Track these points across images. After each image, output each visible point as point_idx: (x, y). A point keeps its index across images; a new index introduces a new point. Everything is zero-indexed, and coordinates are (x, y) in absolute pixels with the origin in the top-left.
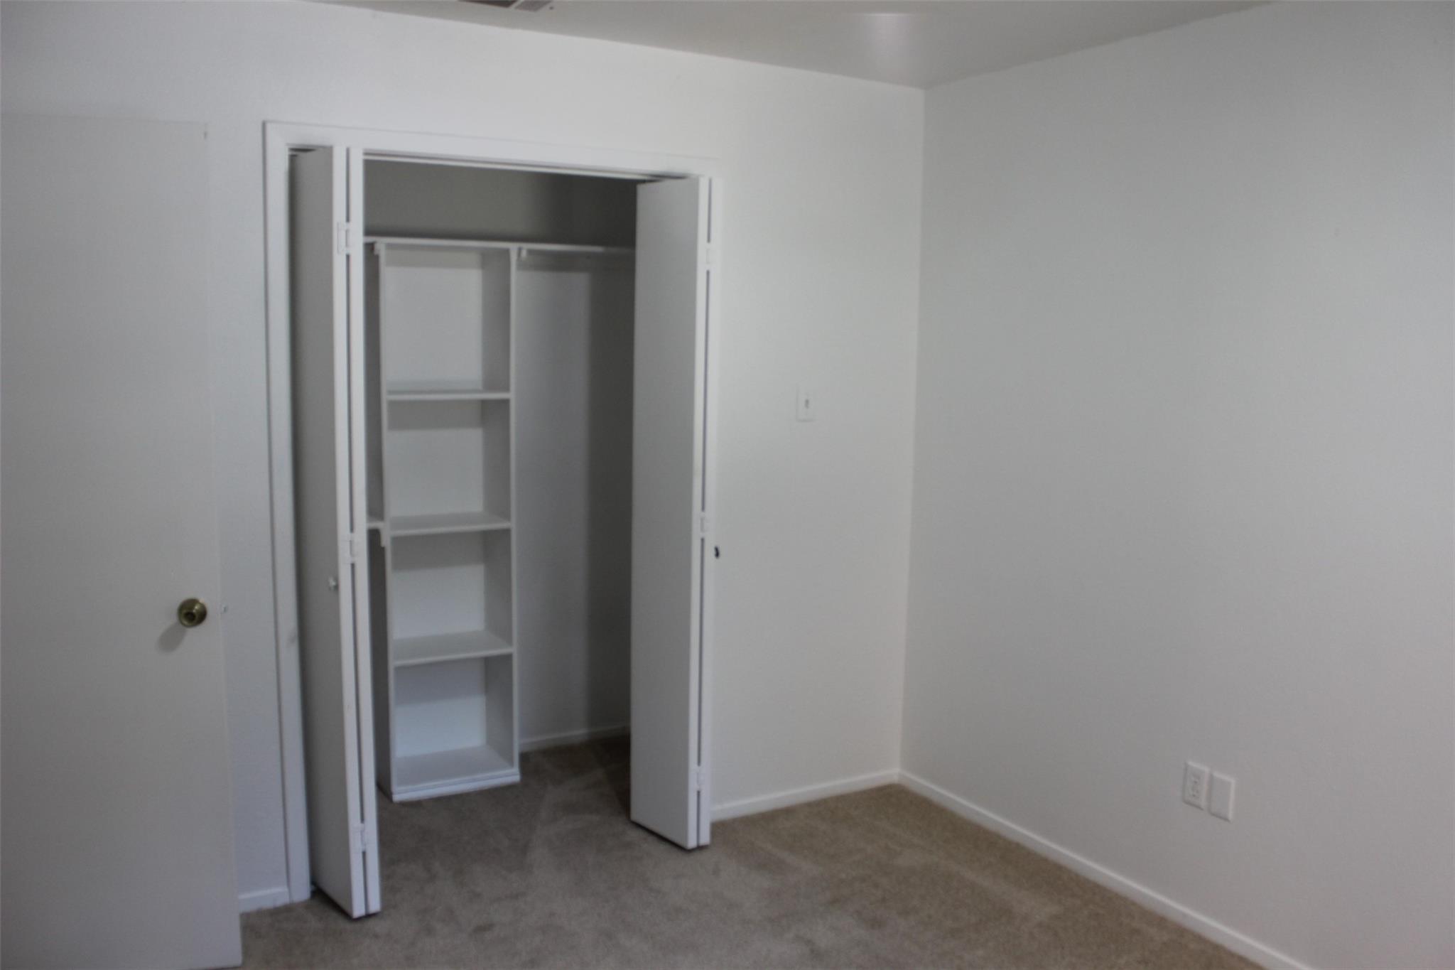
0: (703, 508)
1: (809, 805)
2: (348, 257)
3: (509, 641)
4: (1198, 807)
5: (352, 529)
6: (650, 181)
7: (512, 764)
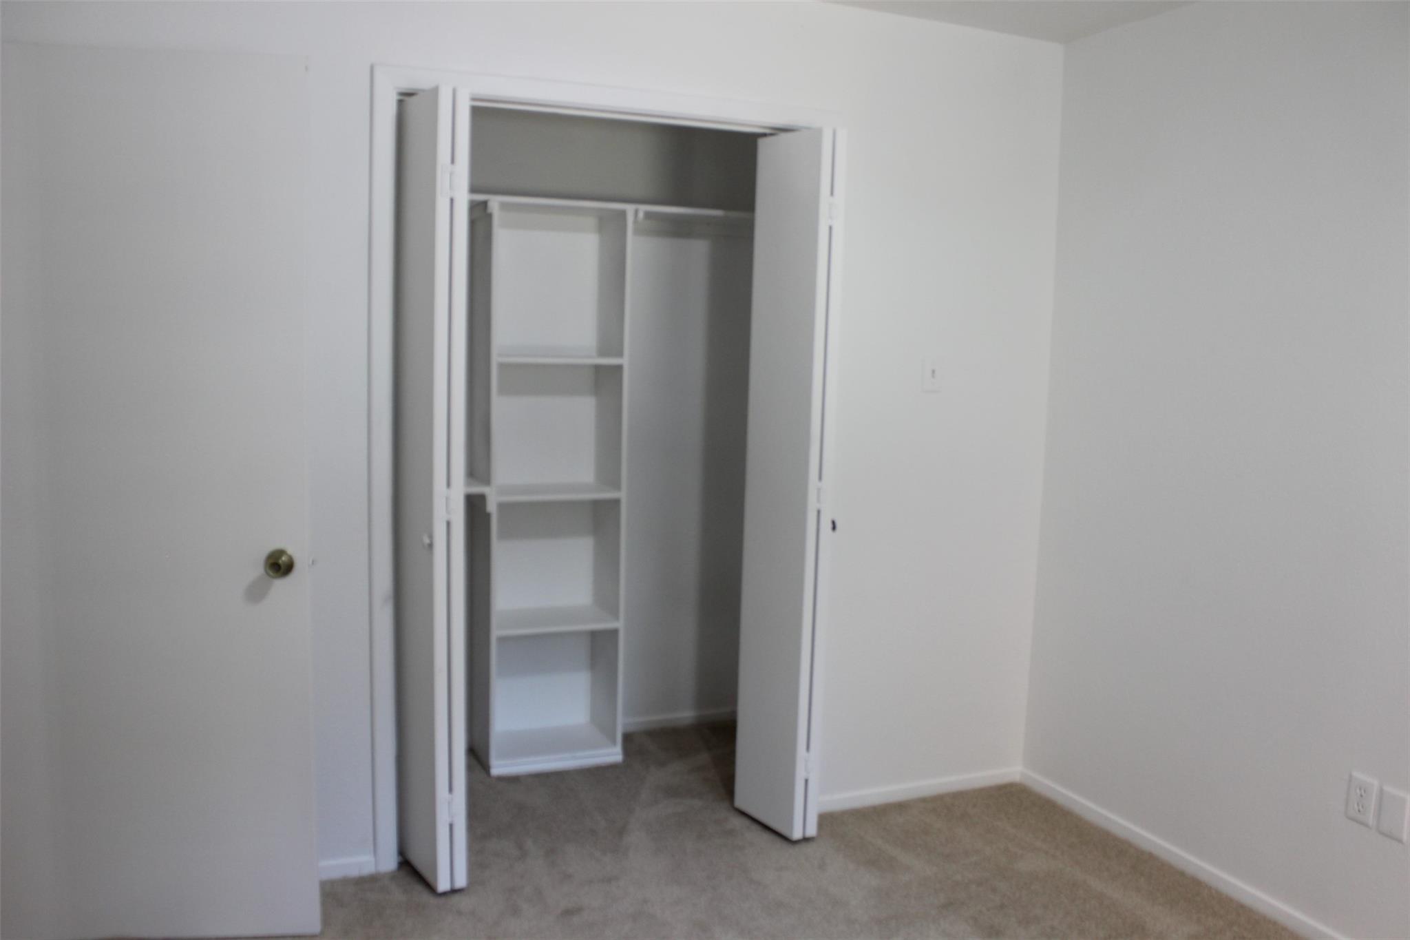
0: (820, 478)
1: (924, 800)
2: (452, 200)
3: (617, 617)
4: (1366, 825)
5: (449, 485)
6: (771, 135)
7: (614, 742)
